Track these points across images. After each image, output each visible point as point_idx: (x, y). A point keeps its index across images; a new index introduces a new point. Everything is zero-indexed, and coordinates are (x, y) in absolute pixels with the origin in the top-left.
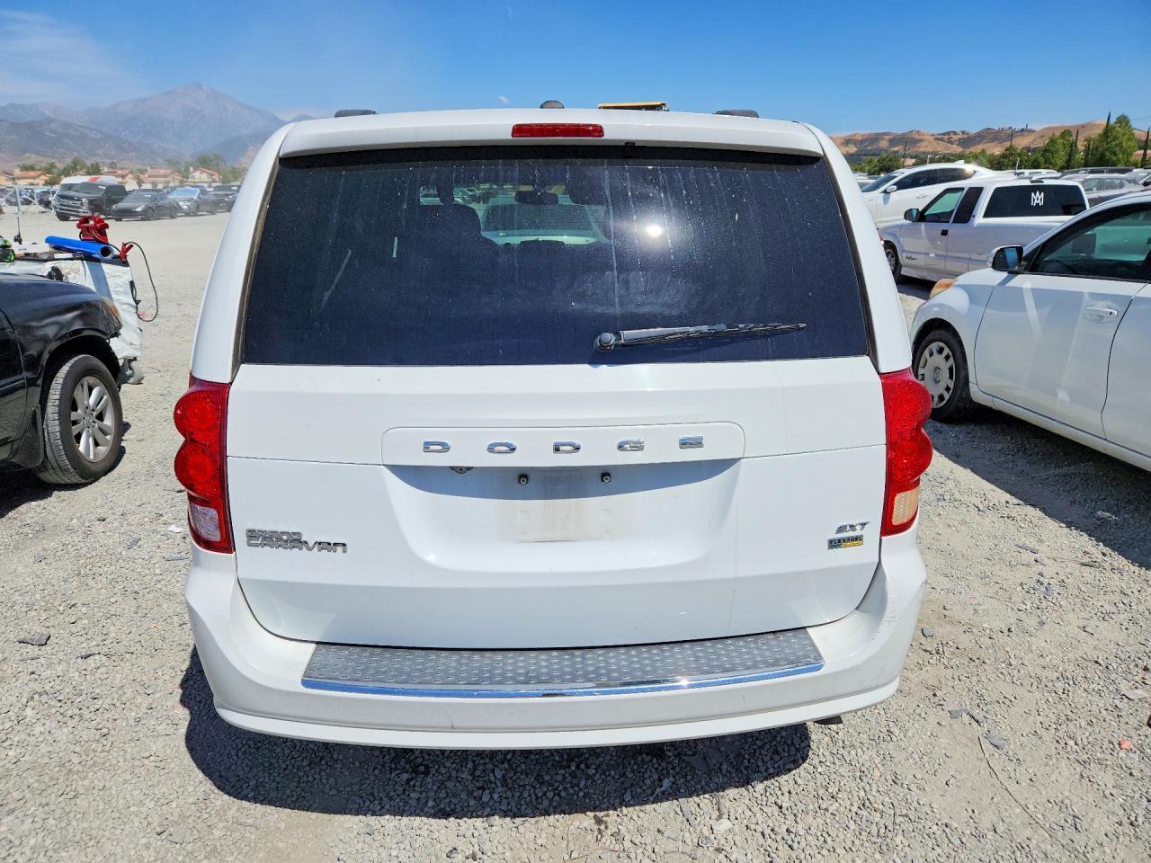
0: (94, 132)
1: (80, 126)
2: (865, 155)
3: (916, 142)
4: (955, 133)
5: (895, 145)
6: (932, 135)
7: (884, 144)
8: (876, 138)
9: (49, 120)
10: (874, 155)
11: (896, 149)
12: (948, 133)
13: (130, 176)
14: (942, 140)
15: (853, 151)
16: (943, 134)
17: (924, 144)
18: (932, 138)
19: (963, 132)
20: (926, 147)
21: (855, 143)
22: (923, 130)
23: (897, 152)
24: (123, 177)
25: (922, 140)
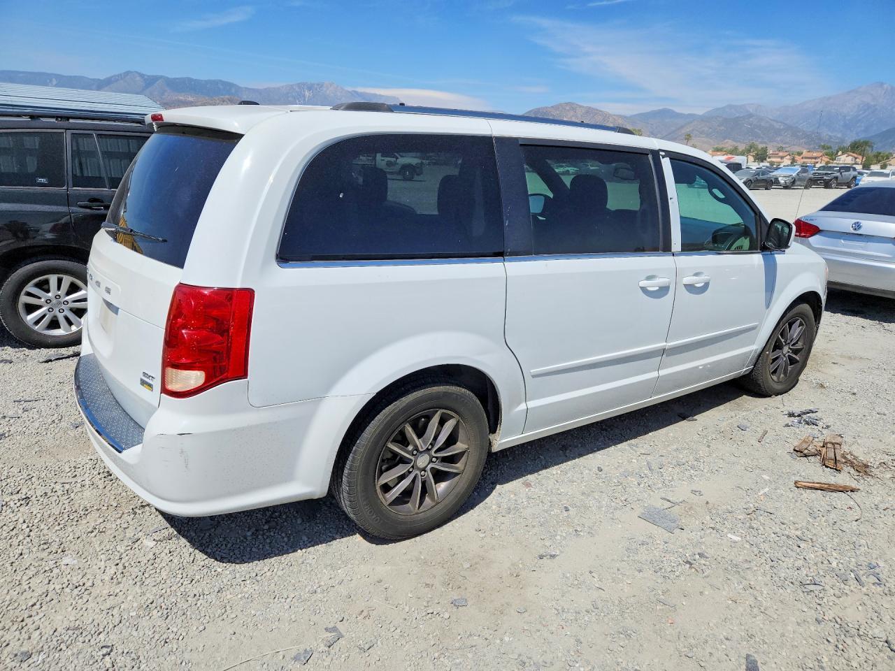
0: (780, 124)
1: (771, 120)
9: (751, 116)
13: (788, 157)
24: (782, 158)
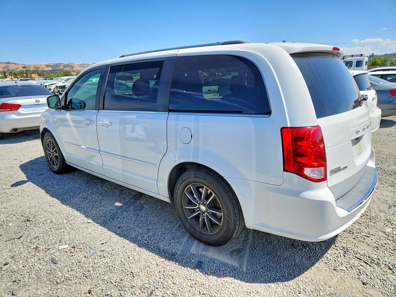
2: (55, 71)
3: (72, 67)
4: (85, 64)
5: (66, 68)
6: (77, 65)
7: (61, 67)
8: (58, 65)
10: (58, 71)
11: (66, 69)
12: (83, 64)
14: (81, 66)
15: (51, 70)
16: (81, 65)
17: (76, 67)
18: (77, 66)
19: (87, 64)
20: (76, 68)
21: (51, 66)
22: (74, 63)
23: (67, 70)
25: (75, 66)
